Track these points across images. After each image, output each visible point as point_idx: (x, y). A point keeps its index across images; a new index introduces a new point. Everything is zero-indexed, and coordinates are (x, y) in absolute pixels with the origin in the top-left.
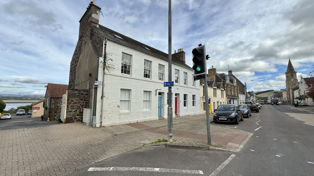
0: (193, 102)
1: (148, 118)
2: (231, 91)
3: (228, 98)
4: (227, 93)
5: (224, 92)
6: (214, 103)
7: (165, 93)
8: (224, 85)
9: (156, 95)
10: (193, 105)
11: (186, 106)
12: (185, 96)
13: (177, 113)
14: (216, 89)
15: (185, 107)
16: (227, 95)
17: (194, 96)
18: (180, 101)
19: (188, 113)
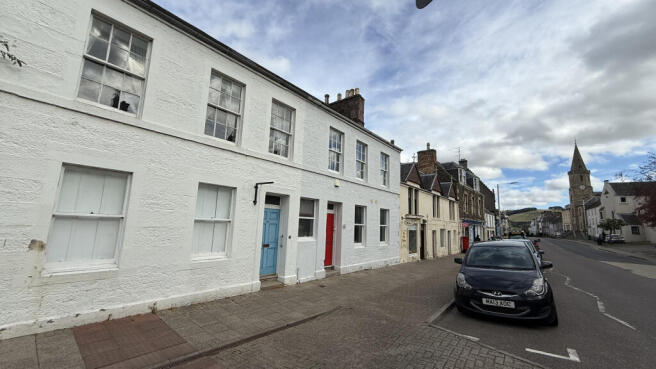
0: (382, 230)
1: (215, 289)
2: (469, 204)
3: (464, 221)
4: (461, 208)
5: (456, 206)
6: (434, 232)
7: (291, 199)
8: (454, 188)
9: (255, 202)
10: (382, 238)
11: (361, 241)
12: (359, 211)
13: (334, 264)
14: (438, 197)
15: (359, 246)
16: (462, 215)
17: (384, 212)
18: (344, 227)
19: (364, 263)
